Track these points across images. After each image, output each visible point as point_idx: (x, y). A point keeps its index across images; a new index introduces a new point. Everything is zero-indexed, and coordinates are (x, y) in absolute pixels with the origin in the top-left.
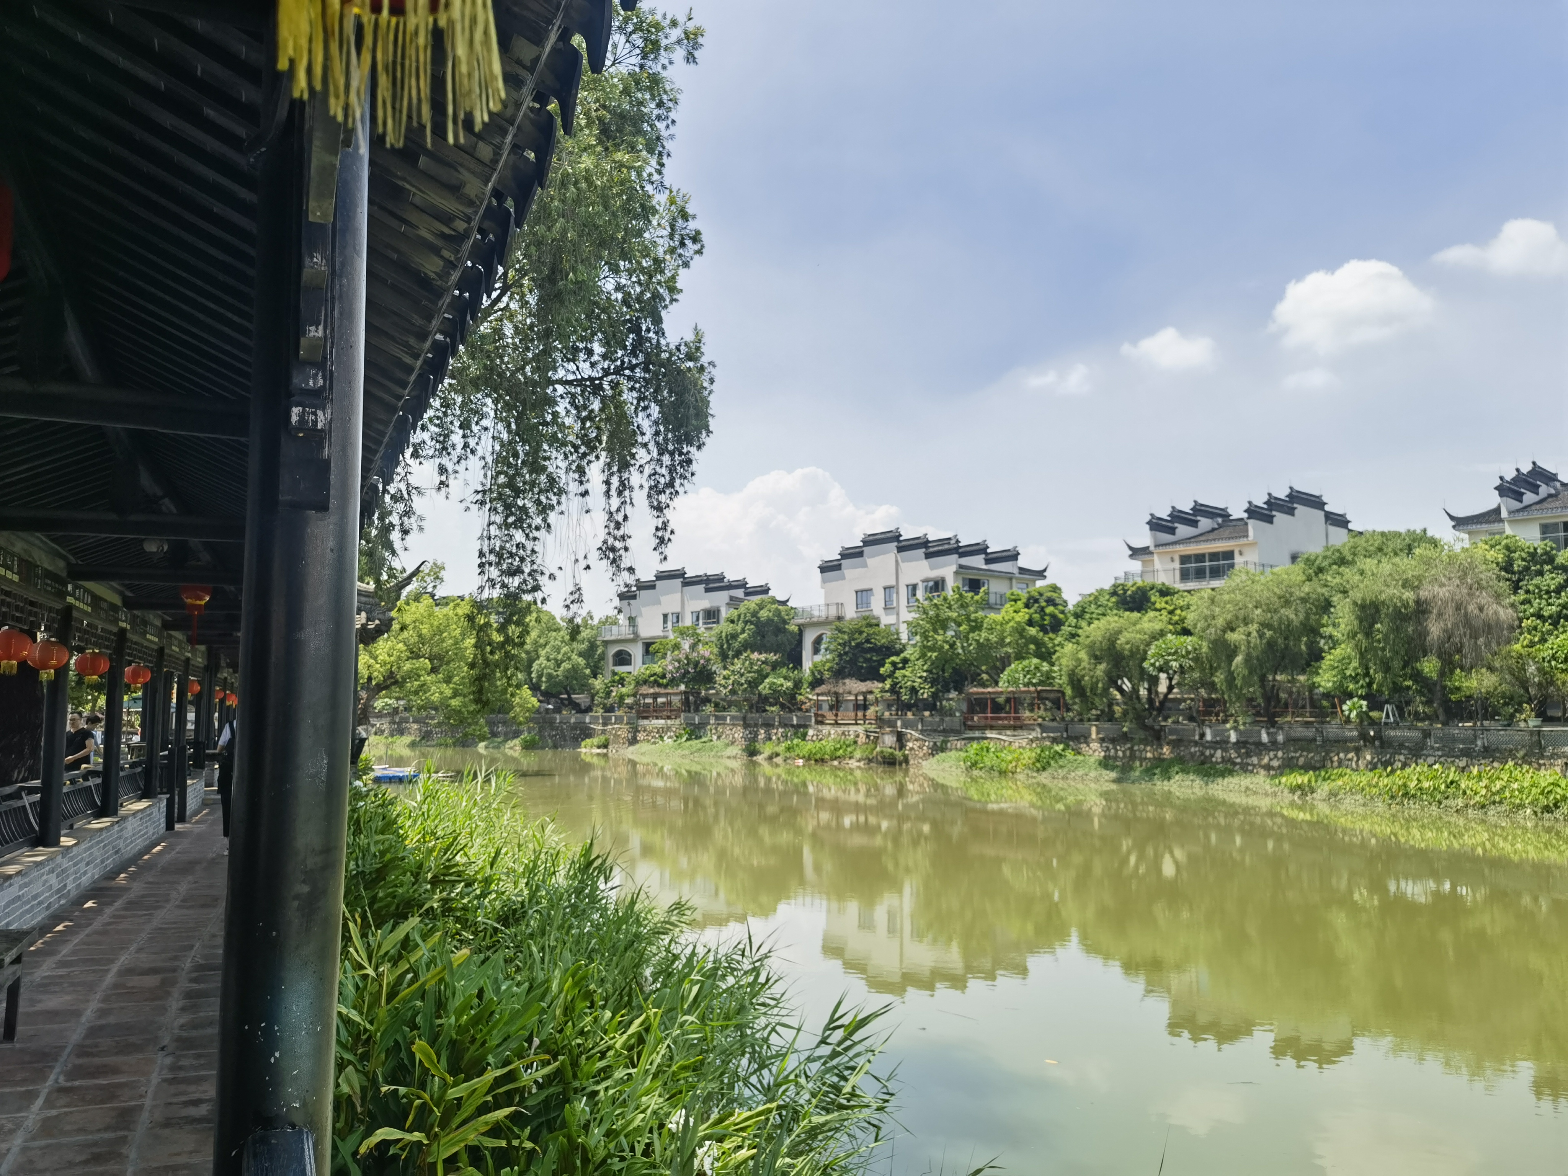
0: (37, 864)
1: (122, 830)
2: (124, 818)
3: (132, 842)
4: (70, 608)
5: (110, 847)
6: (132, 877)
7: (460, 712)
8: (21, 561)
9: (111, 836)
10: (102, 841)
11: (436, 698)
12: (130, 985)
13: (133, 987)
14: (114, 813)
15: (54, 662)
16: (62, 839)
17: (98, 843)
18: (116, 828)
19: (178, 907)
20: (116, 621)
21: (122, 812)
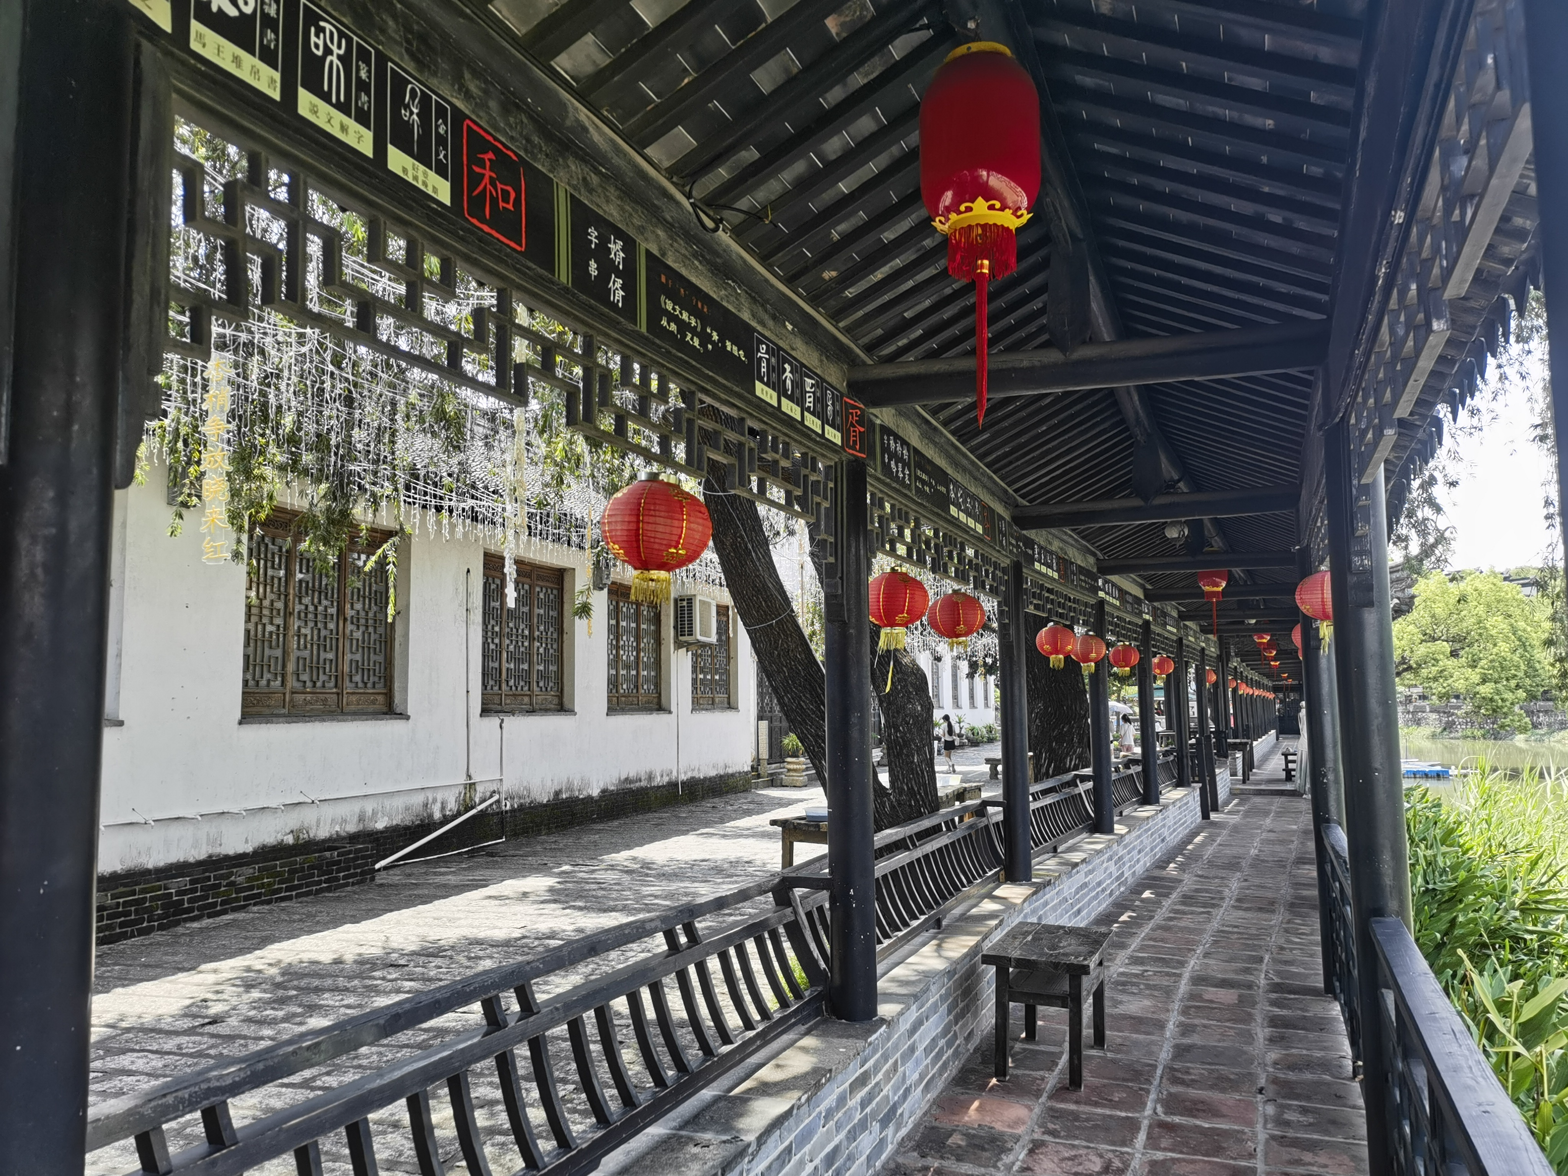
0: (1098, 852)
1: (1164, 819)
2: (1165, 807)
3: (1174, 831)
4: (1102, 602)
5: (1156, 835)
6: (1182, 867)
7: (1492, 700)
8: (1059, 558)
9: (1156, 824)
10: (1149, 829)
11: (1460, 685)
12: (1207, 997)
13: (1211, 1001)
14: (1156, 801)
15: (1093, 655)
16: (1116, 826)
17: (1146, 831)
18: (1160, 816)
19: (1235, 907)
20: (1141, 613)
21: (1163, 800)
